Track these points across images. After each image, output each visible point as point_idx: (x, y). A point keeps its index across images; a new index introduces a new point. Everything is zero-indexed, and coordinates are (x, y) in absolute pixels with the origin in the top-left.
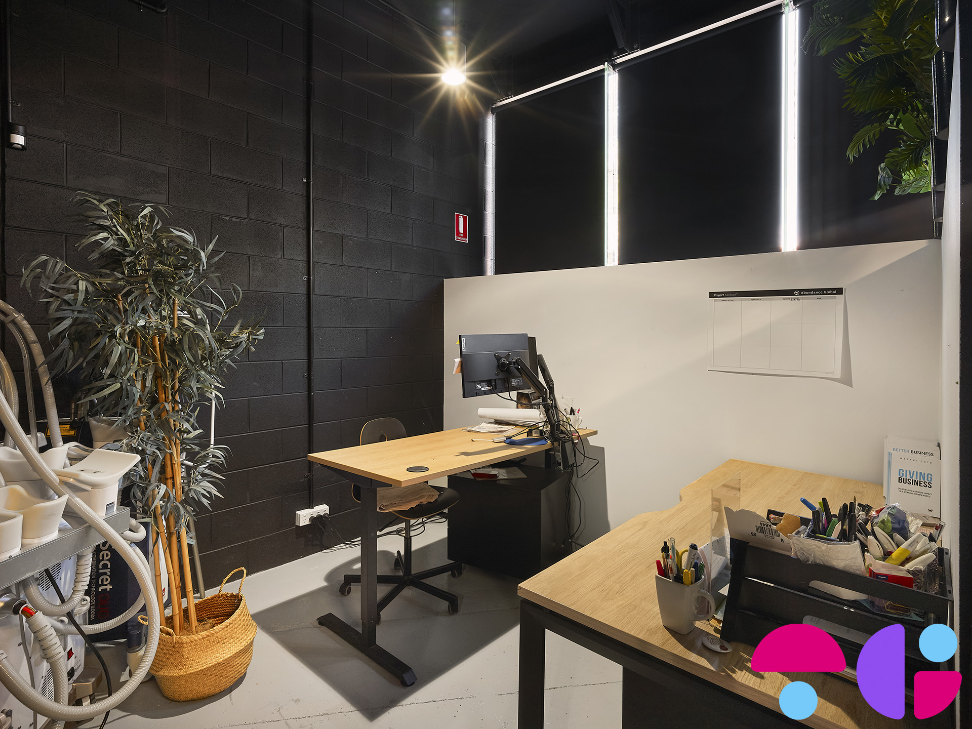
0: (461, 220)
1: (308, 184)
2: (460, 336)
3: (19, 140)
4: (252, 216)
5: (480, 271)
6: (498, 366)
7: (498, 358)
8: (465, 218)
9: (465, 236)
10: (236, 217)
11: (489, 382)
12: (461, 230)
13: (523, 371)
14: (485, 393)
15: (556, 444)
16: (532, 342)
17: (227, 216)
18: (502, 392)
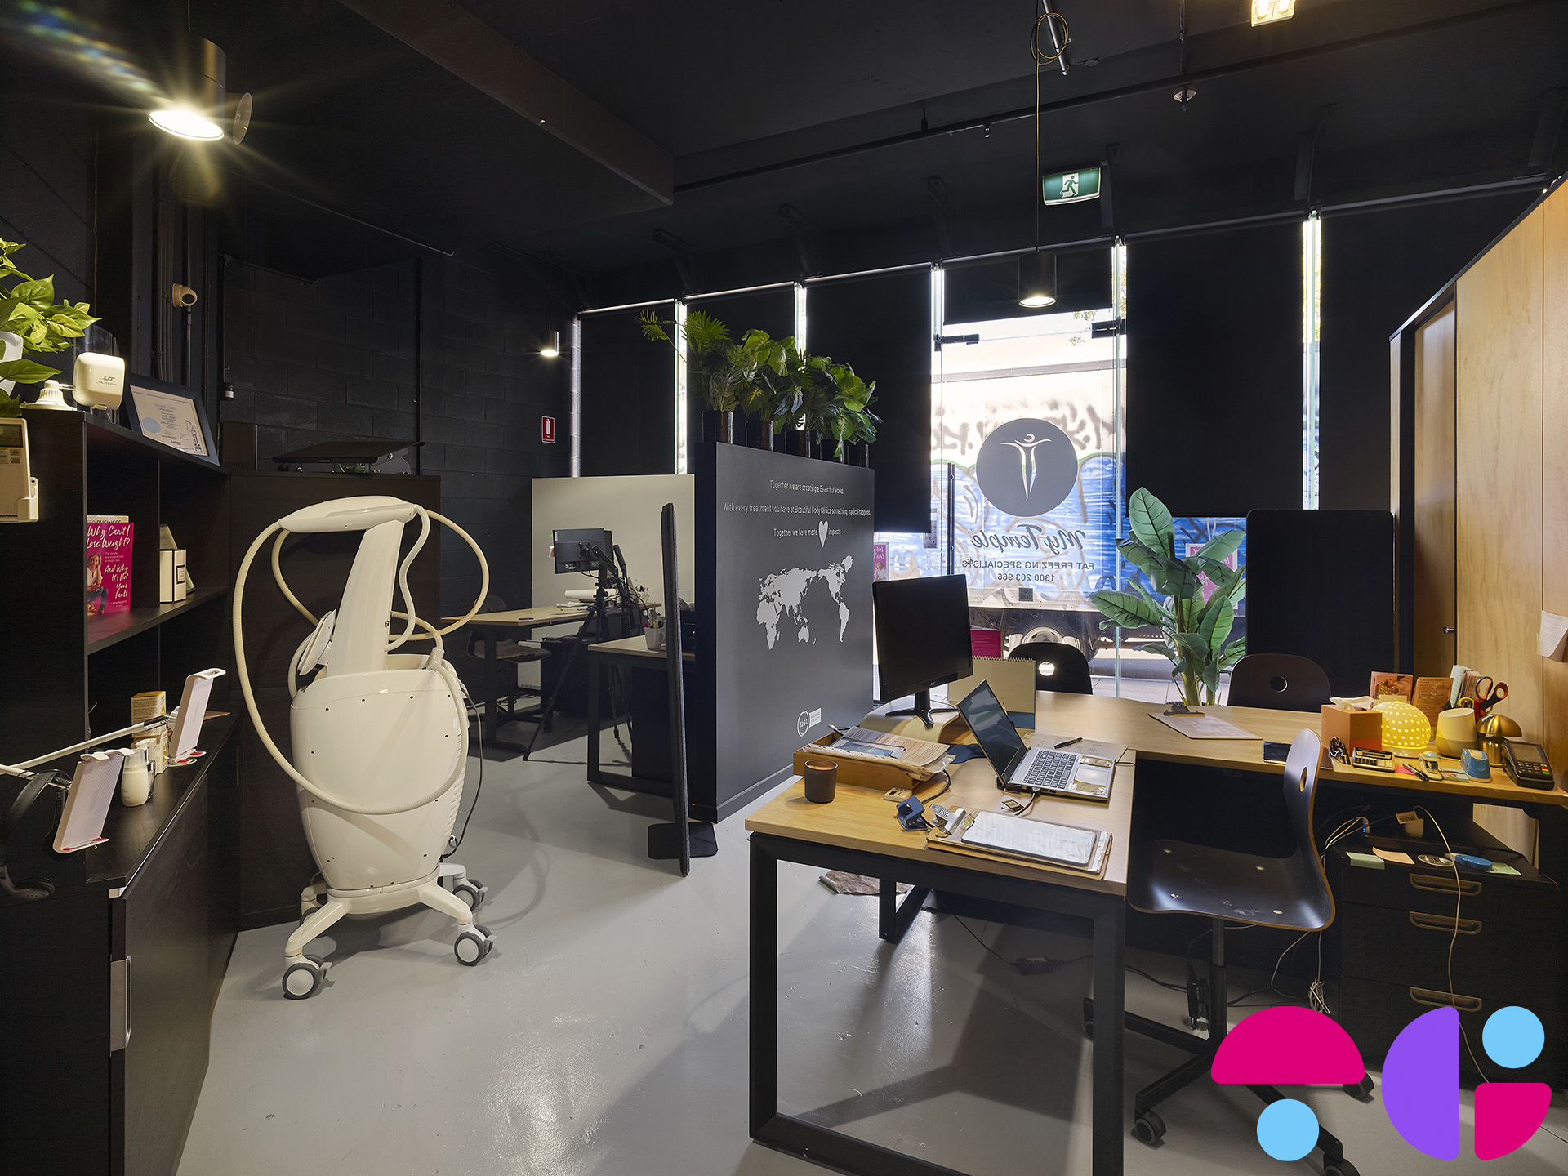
0: (548, 423)
1: (418, 404)
2: (554, 531)
3: (231, 394)
4: (375, 435)
5: (567, 473)
6: (581, 552)
7: (581, 546)
8: (551, 421)
9: (551, 438)
10: (364, 436)
11: (574, 564)
12: (548, 432)
13: (600, 555)
14: (572, 571)
15: (625, 610)
16: (608, 535)
17: (357, 436)
18: (584, 571)
